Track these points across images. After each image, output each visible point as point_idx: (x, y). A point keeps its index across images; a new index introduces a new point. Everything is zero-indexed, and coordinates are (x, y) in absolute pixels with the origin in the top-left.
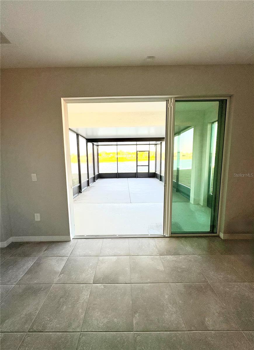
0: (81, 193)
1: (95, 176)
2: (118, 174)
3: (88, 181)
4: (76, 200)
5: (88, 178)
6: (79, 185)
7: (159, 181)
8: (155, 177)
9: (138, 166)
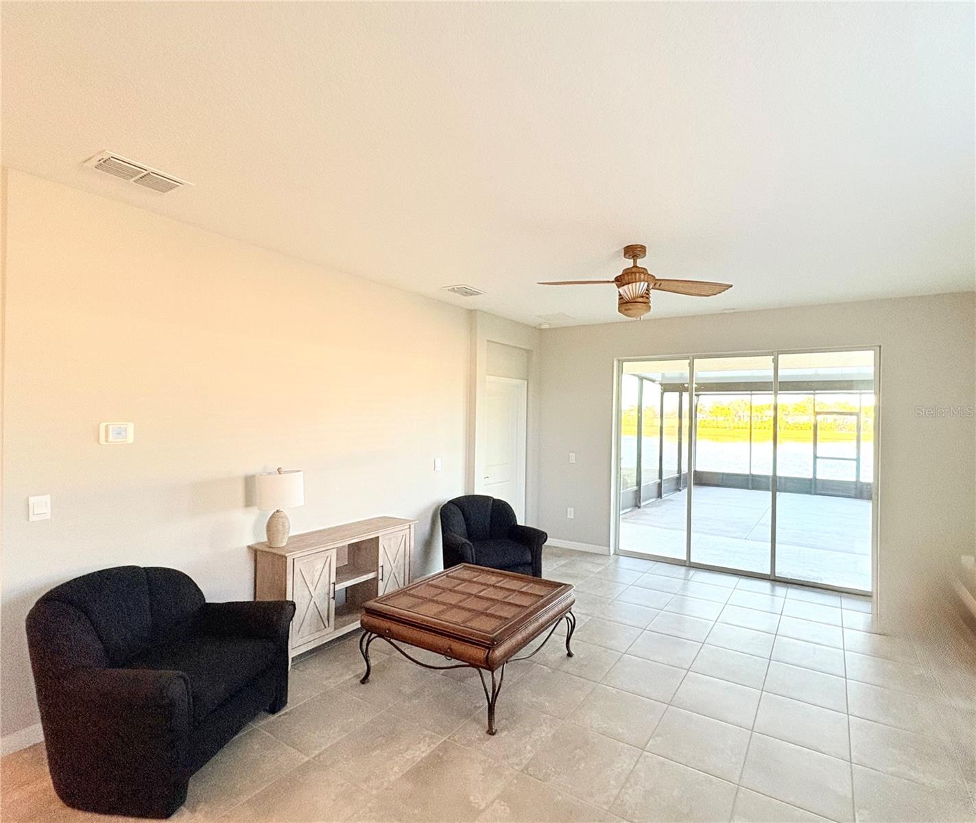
0: (639, 507)
1: (680, 476)
2: (750, 478)
3: (660, 485)
4: (626, 518)
5: (661, 477)
6: (635, 488)
9: (818, 458)
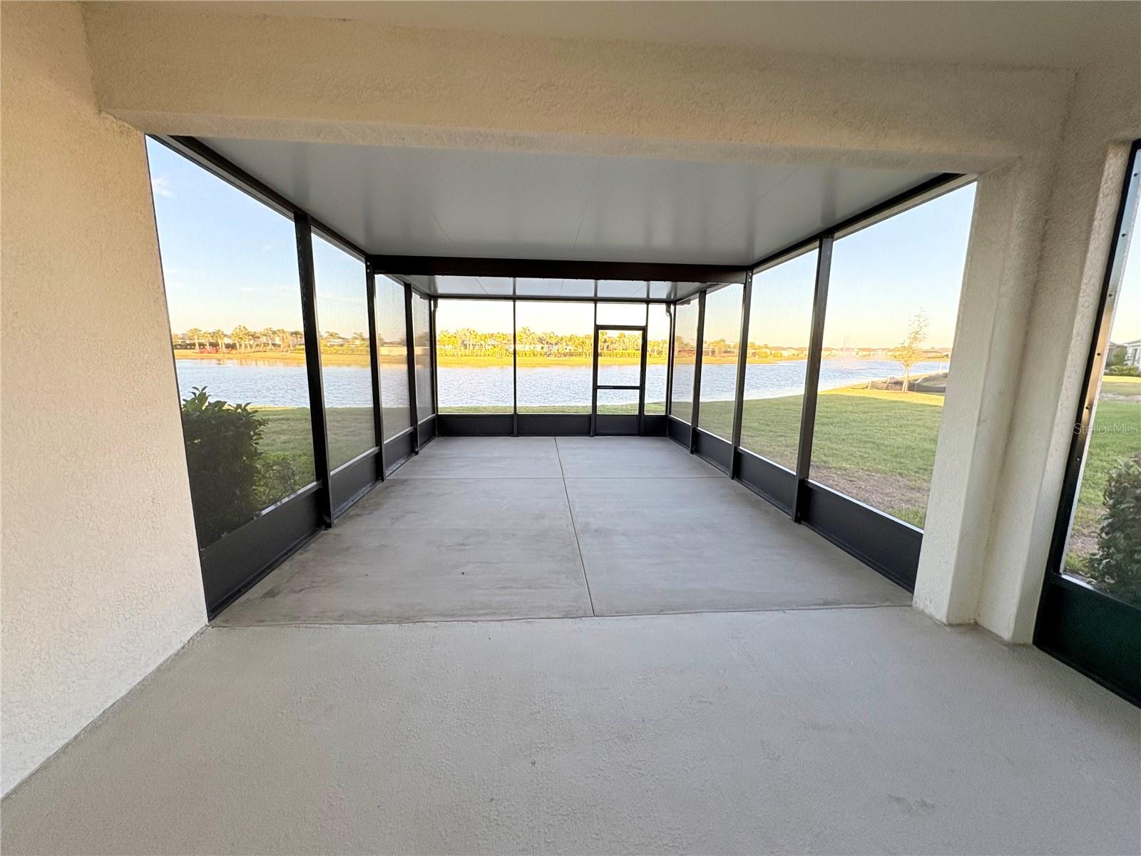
1: (416, 429)
2: (515, 418)
7: (688, 452)
8: (665, 436)
9: (600, 388)
